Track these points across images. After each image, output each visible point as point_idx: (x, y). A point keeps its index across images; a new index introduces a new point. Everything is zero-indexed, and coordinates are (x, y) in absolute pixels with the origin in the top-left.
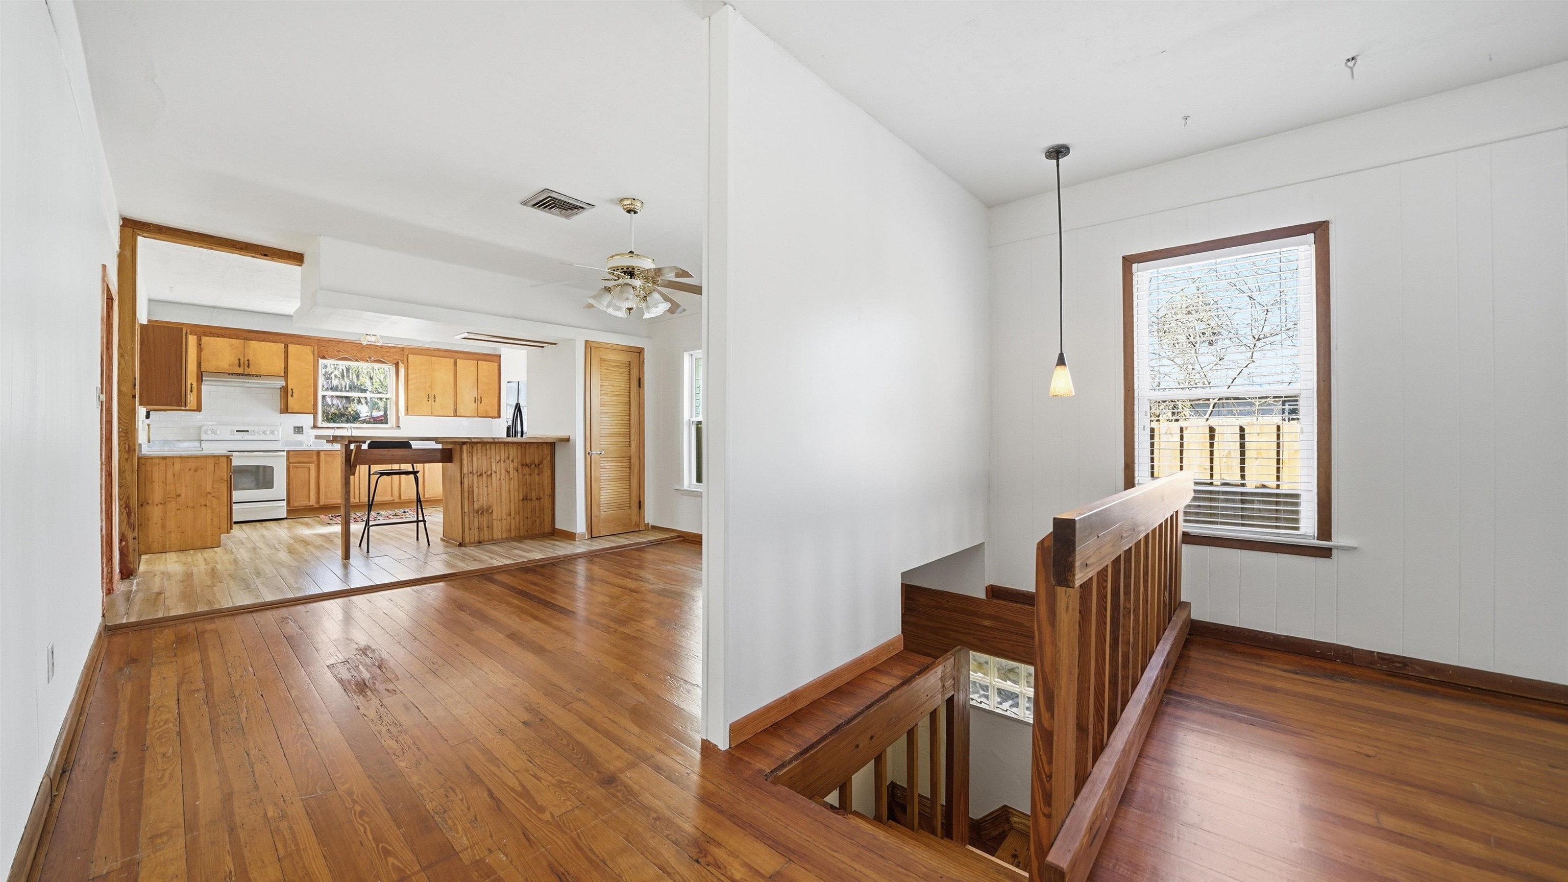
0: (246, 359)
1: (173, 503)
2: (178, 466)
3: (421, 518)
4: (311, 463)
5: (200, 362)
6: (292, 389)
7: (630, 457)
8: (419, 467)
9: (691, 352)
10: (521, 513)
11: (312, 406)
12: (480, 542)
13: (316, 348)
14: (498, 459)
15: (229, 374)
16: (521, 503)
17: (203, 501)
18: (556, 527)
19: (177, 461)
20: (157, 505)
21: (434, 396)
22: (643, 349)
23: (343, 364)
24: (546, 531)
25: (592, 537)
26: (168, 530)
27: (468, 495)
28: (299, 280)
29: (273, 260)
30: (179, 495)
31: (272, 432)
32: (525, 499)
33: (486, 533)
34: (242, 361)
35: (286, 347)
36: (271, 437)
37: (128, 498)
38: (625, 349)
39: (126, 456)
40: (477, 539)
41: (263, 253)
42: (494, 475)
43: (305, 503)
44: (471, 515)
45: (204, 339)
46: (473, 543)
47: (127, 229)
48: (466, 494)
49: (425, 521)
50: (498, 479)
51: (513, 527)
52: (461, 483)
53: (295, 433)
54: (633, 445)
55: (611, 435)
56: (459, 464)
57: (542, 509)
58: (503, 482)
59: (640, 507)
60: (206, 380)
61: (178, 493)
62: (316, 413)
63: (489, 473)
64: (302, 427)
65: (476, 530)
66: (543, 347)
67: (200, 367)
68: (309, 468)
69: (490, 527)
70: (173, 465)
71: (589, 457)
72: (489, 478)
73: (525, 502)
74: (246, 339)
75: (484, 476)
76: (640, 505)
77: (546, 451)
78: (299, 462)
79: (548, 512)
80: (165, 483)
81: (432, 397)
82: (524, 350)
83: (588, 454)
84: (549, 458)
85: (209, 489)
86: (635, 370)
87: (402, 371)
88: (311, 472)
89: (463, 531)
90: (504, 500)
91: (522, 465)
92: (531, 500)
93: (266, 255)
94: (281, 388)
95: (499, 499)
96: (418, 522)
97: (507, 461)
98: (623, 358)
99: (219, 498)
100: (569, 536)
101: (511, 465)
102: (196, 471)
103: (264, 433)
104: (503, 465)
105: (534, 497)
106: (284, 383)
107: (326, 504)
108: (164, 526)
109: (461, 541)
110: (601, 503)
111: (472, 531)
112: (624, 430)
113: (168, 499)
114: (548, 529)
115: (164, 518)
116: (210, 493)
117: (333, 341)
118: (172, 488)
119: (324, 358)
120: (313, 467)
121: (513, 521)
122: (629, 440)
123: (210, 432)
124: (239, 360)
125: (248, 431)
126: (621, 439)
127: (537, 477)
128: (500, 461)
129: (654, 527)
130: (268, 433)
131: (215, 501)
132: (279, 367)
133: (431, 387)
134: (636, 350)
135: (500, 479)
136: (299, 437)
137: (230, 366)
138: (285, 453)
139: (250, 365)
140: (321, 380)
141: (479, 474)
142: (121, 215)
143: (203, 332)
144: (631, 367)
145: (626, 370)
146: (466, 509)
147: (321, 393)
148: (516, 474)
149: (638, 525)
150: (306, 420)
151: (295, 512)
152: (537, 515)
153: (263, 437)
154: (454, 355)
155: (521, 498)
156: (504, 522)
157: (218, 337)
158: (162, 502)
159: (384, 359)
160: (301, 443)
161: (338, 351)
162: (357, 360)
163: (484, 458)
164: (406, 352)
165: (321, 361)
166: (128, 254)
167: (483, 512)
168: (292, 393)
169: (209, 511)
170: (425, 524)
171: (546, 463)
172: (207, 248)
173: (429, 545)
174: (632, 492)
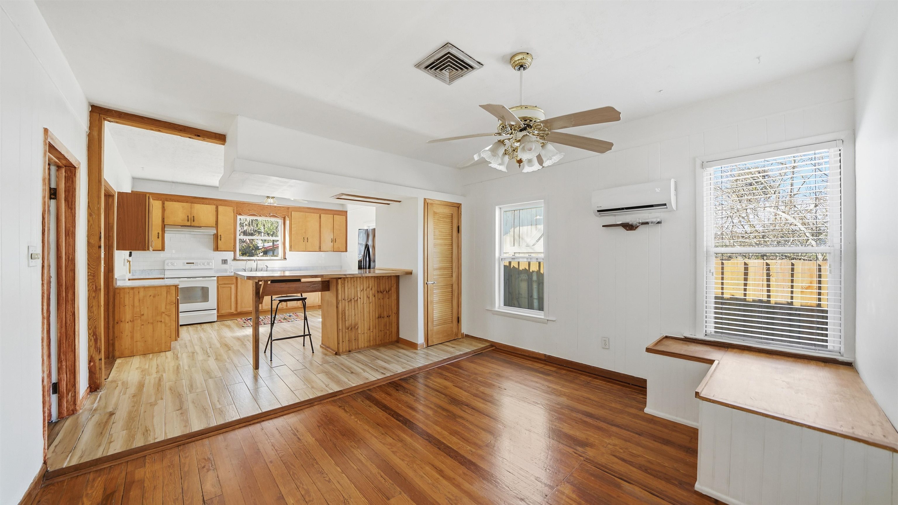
0: (192, 216)
1: (139, 321)
2: (142, 294)
3: (307, 333)
4: (232, 284)
5: (164, 219)
6: (220, 235)
7: (452, 285)
8: (305, 295)
9: (500, 206)
10: (377, 328)
11: (233, 246)
12: (350, 351)
13: (235, 208)
14: (362, 289)
15: (182, 226)
16: (377, 320)
17: (159, 318)
18: (400, 336)
19: (142, 290)
20: (128, 322)
21: (307, 238)
22: (461, 204)
23: (249, 218)
24: (393, 340)
25: (428, 346)
26: (135, 341)
27: (341, 316)
28: (223, 155)
29: (204, 140)
30: (143, 315)
31: (208, 264)
32: (380, 317)
33: (354, 343)
34: (190, 217)
35: (217, 208)
36: (207, 267)
37: (95, 328)
38: (449, 204)
39: (94, 295)
40: (348, 349)
41: (196, 134)
42: (359, 300)
43: (229, 311)
44: (344, 331)
45: (166, 203)
46: (345, 352)
47: (95, 114)
48: (340, 316)
49: (311, 335)
50: (362, 303)
51: (371, 339)
52: (337, 307)
53: (222, 264)
54: (454, 275)
55: (440, 269)
56: (335, 293)
57: (391, 324)
58: (365, 305)
59: (458, 322)
60: (167, 230)
61: (142, 313)
62: (236, 251)
63: (356, 299)
64: (227, 260)
65: (347, 342)
66: (389, 204)
67: (164, 222)
68: (231, 287)
69: (357, 339)
70: (139, 293)
71: (426, 286)
72: (356, 302)
73: (380, 319)
74: (192, 203)
75: (353, 301)
76: (458, 320)
77: (394, 281)
78: (225, 284)
79: (394, 325)
80: (133, 306)
81: (306, 239)
82: (374, 206)
83: (426, 284)
84: (395, 286)
85: (163, 309)
86: (455, 220)
87: (287, 222)
88: (232, 290)
89: (338, 344)
90: (365, 319)
91: (378, 292)
92: (383, 317)
93: (199, 136)
94: (214, 235)
95: (362, 319)
96: (304, 336)
97: (368, 289)
98: (447, 211)
99: (170, 316)
100: (413, 346)
101: (371, 292)
102: (154, 297)
103: (203, 264)
104: (365, 292)
105: (385, 315)
106: (215, 232)
107: (241, 311)
108: (132, 337)
109: (337, 351)
110: (434, 320)
111: (344, 343)
112: (448, 265)
113: (135, 318)
114: (394, 338)
115: (132, 332)
116: (164, 313)
117: (246, 203)
118: (138, 310)
119: (240, 214)
120: (233, 287)
121: (372, 334)
122: (451, 272)
123: (170, 264)
124: (188, 217)
125: (193, 263)
126: (446, 272)
127: (387, 300)
128: (363, 289)
129: (467, 336)
130: (206, 264)
131: (167, 318)
132: (212, 220)
133: (305, 232)
134: (455, 205)
135: (363, 303)
136: (225, 266)
137: (182, 221)
138: (216, 278)
139: (195, 220)
140: (238, 228)
141: (349, 300)
142: (89, 103)
143: (165, 198)
144: (453, 218)
145: (449, 220)
146: (340, 328)
147: (238, 237)
148: (374, 298)
149: (457, 335)
150: (229, 256)
151: (221, 317)
152: (388, 328)
153: (203, 267)
154: (320, 212)
155: (377, 316)
156: (366, 335)
157: (175, 202)
158: (131, 320)
159: (277, 215)
160: (226, 271)
161: (249, 210)
162: (260, 216)
163: (353, 287)
164: (290, 210)
165: (239, 217)
166: (95, 133)
167: (352, 328)
168: (221, 238)
169: (163, 325)
170: (310, 337)
171: (394, 289)
172: (156, 130)
173: (313, 352)
174: (453, 310)
